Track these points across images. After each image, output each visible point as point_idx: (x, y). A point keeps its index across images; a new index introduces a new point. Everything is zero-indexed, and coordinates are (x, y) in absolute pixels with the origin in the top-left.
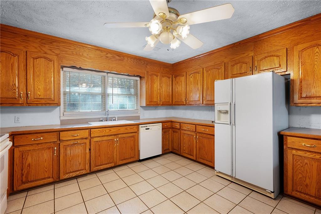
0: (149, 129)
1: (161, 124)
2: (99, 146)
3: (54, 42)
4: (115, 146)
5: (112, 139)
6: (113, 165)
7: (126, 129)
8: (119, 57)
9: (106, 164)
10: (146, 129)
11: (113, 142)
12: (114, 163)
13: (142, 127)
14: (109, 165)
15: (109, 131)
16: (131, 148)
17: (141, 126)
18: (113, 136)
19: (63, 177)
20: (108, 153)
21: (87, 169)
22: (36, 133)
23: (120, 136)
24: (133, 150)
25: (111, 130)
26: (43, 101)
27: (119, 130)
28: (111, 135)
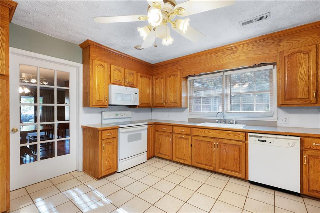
0: (265, 141)
1: (299, 138)
2: (199, 144)
3: (178, 62)
4: (214, 150)
5: (211, 142)
6: (212, 169)
7: (228, 134)
8: (231, 50)
9: (206, 165)
10: (259, 140)
11: (211, 145)
12: (213, 167)
13: (251, 136)
14: (208, 167)
15: (208, 132)
16: (235, 159)
17: (249, 134)
18: (212, 139)
19: (175, 159)
20: (207, 154)
21: (189, 161)
22: (164, 125)
23: (220, 140)
24: (238, 163)
25: (210, 132)
26: (173, 105)
27: (219, 133)
28: (210, 137)
